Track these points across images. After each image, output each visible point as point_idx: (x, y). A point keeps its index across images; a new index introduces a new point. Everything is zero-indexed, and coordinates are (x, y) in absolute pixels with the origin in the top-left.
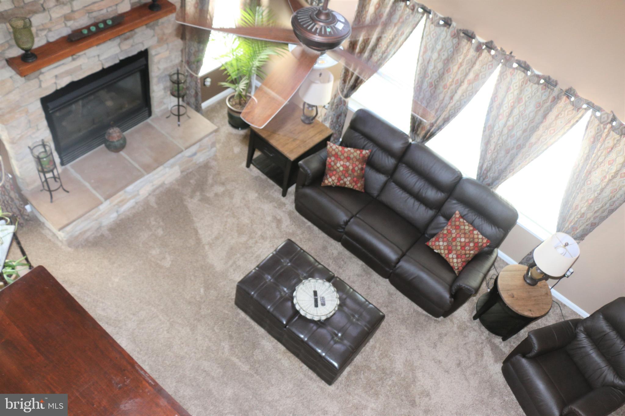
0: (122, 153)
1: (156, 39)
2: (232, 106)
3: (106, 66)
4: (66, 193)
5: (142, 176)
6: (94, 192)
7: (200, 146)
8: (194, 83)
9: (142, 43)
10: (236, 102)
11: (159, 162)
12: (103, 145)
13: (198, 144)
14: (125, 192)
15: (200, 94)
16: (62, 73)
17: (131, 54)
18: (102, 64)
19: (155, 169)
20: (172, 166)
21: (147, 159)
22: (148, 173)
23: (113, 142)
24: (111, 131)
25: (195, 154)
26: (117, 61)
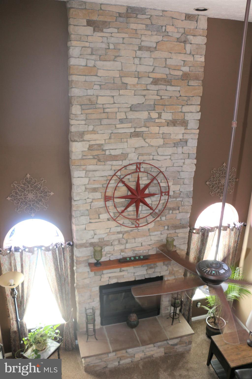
0: (134, 330)
1: (168, 272)
2: (209, 323)
3: (137, 279)
4: (95, 340)
5: (138, 346)
6: (109, 344)
7: (180, 341)
8: (189, 303)
9: (160, 272)
10: (212, 321)
11: (152, 341)
12: (126, 322)
13: (179, 339)
14: (126, 352)
15: (191, 310)
16: (113, 277)
17: (152, 276)
18: (135, 278)
19: (147, 345)
20: (159, 347)
21: (146, 337)
22: (143, 345)
23: (131, 321)
24: (131, 315)
25: (176, 345)
26: (144, 278)
